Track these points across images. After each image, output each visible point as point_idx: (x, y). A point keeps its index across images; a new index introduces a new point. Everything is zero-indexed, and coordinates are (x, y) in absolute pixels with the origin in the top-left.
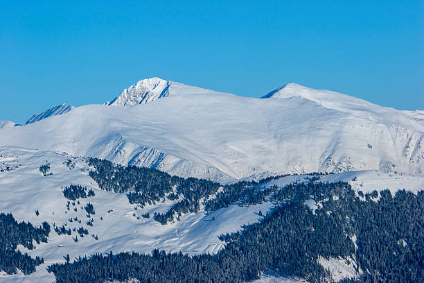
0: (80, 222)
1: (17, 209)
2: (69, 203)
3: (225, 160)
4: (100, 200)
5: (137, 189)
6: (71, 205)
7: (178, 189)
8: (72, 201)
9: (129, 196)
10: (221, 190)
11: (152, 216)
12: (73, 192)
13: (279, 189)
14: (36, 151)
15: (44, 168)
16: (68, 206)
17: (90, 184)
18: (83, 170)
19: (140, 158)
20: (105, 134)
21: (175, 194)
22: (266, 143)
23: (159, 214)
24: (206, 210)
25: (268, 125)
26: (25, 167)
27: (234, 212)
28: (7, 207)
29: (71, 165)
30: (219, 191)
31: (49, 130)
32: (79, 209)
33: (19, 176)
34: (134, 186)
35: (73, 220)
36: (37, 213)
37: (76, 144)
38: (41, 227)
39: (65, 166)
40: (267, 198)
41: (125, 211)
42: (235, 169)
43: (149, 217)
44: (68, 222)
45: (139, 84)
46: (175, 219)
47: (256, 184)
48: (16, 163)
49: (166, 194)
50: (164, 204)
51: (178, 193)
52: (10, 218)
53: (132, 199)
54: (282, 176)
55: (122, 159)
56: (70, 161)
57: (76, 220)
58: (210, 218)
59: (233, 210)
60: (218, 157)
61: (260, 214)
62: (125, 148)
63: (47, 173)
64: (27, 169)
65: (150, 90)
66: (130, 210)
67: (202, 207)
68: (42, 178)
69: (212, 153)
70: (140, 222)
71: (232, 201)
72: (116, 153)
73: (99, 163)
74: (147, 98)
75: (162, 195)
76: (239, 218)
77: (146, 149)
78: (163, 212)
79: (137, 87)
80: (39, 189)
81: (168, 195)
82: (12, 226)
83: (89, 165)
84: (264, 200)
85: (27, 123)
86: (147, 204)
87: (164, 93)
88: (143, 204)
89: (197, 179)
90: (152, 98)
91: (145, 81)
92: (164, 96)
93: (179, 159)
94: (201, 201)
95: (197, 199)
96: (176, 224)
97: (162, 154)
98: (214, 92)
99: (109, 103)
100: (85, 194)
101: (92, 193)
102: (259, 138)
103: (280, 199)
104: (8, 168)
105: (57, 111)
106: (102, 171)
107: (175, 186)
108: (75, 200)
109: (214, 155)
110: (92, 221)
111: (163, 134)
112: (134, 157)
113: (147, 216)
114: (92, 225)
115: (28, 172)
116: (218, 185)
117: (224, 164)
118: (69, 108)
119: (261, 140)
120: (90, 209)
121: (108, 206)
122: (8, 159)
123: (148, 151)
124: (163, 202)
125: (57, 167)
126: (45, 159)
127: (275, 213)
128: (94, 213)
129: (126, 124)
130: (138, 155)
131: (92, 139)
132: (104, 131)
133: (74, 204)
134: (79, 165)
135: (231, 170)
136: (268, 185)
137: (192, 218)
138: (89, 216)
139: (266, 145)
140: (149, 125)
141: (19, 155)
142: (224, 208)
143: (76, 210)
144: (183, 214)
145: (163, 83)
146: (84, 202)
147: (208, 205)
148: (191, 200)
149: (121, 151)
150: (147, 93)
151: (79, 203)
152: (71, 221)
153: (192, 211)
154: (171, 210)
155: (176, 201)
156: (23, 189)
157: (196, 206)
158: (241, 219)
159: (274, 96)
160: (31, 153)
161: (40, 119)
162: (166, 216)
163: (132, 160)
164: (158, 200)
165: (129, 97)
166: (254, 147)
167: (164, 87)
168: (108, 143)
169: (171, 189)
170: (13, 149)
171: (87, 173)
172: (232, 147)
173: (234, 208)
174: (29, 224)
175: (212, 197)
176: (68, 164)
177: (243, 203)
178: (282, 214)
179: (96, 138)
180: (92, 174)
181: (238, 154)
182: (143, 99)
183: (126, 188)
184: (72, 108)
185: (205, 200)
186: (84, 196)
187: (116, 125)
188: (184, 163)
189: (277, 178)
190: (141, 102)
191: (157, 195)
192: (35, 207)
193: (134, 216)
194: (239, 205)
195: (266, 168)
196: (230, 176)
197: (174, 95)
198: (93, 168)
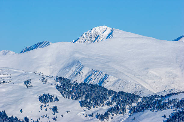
0: (48, 118)
1: (9, 108)
2: (42, 105)
3: (147, 80)
4: (62, 104)
5: (86, 98)
6: (43, 107)
7: (113, 99)
8: (44, 104)
9: (80, 102)
10: (140, 100)
11: (95, 115)
12: (45, 99)
13: (177, 101)
14: (23, 71)
15: (27, 82)
16: (41, 107)
17: (56, 93)
18: (52, 84)
19: (92, 77)
20: (71, 61)
21: (111, 101)
22: (174, 70)
23: (100, 114)
24: (130, 113)
25: (176, 59)
26: (15, 81)
27: (148, 115)
28: (2, 107)
29: (44, 81)
30: (139, 101)
31: (35, 57)
32: (48, 109)
33: (11, 87)
34: (84, 96)
35: (44, 116)
36: (21, 111)
37: (51, 67)
38: (23, 120)
39: (41, 81)
40: (169, 106)
41: (78, 111)
42: (153, 86)
43: (93, 116)
44: (41, 118)
45: (94, 29)
46: (110, 118)
47: (163, 97)
48: (9, 78)
49: (105, 102)
50: (103, 108)
51: (113, 101)
52: (4, 114)
53: (82, 104)
54: (180, 93)
55: (80, 78)
56: (44, 78)
57: (46, 116)
58: (132, 118)
59: (147, 113)
60: (142, 78)
61: (165, 117)
62: (83, 71)
63: (29, 85)
64: (16, 82)
65: (101, 33)
66: (81, 111)
67: (127, 111)
68: (25, 88)
69: (139, 75)
70: (87, 119)
71: (147, 108)
72: (77, 73)
73: (62, 80)
74: (98, 39)
75: (102, 102)
76: (151, 118)
77: (96, 71)
78: (102, 113)
79: (92, 31)
80: (23, 96)
81: (106, 102)
82: (4, 119)
83: (56, 81)
84: (168, 108)
85: (21, 52)
86: (92, 108)
87: (109, 36)
88: (90, 108)
89: (125, 93)
90: (101, 39)
91: (98, 28)
92: (109, 38)
93: (117, 79)
94: (127, 107)
95: (124, 105)
96: (110, 121)
97: (106, 75)
98: (142, 36)
99: (74, 41)
100: (53, 100)
101: (57, 99)
102: (170, 67)
103: (178, 107)
104: (4, 82)
105: (41, 45)
106: (64, 85)
107: (111, 97)
108: (46, 103)
109: (140, 77)
110: (57, 117)
111: (108, 62)
112: (89, 76)
113: (91, 115)
114: (56, 120)
115: (17, 84)
116: (138, 97)
117: (146, 83)
118: (48, 44)
119: (171, 68)
120: (55, 109)
121: (67, 108)
122: (5, 76)
123: (98, 73)
124: (103, 106)
125: (35, 82)
126: (28, 76)
127: (174, 116)
128: (58, 112)
129: (84, 55)
130: (91, 75)
131: (62, 64)
132: (70, 59)
133: (45, 106)
134: (50, 81)
135: (151, 87)
136: (171, 98)
137: (121, 118)
138: (54, 114)
139: (174, 71)
140: (99, 56)
141: (11, 73)
142: (141, 112)
143: (46, 110)
144: (115, 115)
145: (109, 30)
146: (51, 105)
147: (131, 110)
148: (120, 106)
149: (80, 72)
150: (99, 36)
151: (48, 106)
152: (43, 117)
153: (121, 113)
154: (107, 112)
155: (111, 106)
156: (13, 95)
157: (123, 110)
158: (152, 119)
159: (181, 40)
160: (19, 72)
161: (30, 50)
162: (104, 116)
163: (87, 78)
164: (100, 105)
165: (87, 38)
166: (167, 72)
167: (110, 32)
168: (72, 67)
169: (108, 98)
170: (7, 70)
171: (54, 86)
172: (152, 72)
173: (148, 112)
174: (16, 118)
175: (134, 104)
176: (43, 80)
177: (154, 109)
178: (179, 117)
179: (65, 63)
180: (58, 87)
181: (156, 76)
182: (96, 39)
183: (79, 97)
184: (51, 43)
185: (130, 106)
186: (51, 101)
187: (78, 56)
188: (120, 81)
189: (177, 93)
190: (95, 41)
191: (99, 102)
192: (20, 107)
193: (84, 115)
194: (151, 110)
195: (173, 86)
196: (150, 91)
197: (116, 38)
198: (58, 83)
